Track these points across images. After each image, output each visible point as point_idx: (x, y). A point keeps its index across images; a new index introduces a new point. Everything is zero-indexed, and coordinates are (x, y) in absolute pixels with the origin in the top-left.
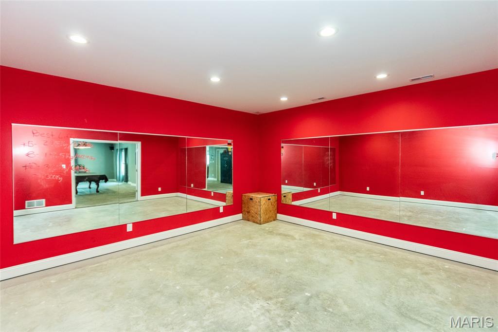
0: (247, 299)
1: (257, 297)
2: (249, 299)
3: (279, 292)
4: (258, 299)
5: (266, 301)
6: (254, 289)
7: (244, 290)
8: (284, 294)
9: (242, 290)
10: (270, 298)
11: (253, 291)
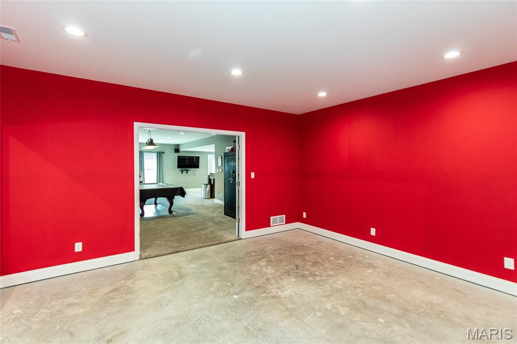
0: (295, 299)
1: (286, 299)
2: (294, 299)
3: (261, 303)
4: (286, 298)
5: (278, 296)
6: (288, 309)
7: (300, 308)
8: (258, 300)
9: (302, 309)
10: (273, 297)
11: (289, 306)
